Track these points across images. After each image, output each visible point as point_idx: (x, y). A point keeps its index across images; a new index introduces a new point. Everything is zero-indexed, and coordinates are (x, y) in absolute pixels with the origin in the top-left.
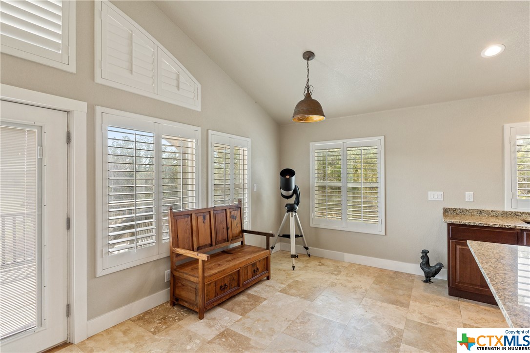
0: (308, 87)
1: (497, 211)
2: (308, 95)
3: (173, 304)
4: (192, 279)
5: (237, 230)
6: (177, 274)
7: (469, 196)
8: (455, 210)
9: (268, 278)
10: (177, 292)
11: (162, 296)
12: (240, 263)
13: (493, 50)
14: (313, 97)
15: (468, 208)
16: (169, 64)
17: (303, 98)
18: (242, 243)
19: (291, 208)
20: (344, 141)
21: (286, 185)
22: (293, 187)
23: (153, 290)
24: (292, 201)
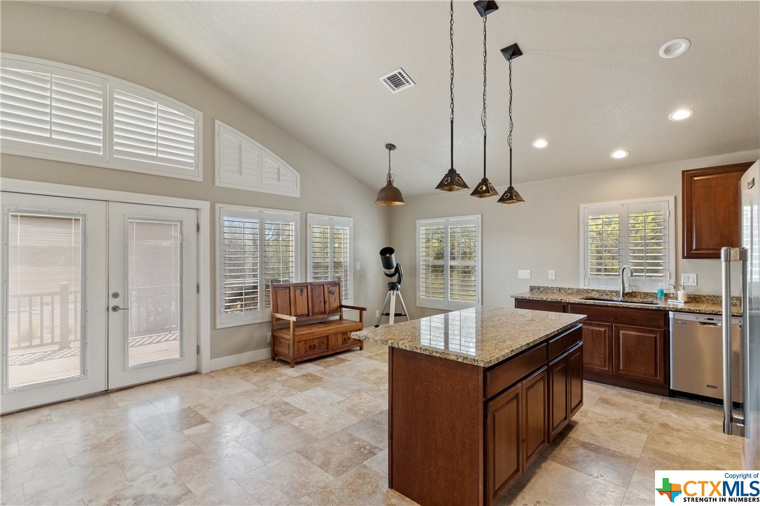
0: (389, 175)
1: (573, 289)
2: (390, 183)
3: (273, 359)
4: (286, 337)
5: (335, 305)
6: (276, 334)
7: (551, 274)
8: (539, 288)
9: (361, 349)
10: (276, 349)
11: (264, 353)
12: (330, 330)
13: (541, 144)
14: (394, 185)
15: (550, 286)
16: (272, 161)
17: (385, 184)
18: (341, 316)
19: (393, 287)
20: (447, 218)
21: (387, 264)
22: (395, 265)
23: (257, 347)
24: (395, 279)
